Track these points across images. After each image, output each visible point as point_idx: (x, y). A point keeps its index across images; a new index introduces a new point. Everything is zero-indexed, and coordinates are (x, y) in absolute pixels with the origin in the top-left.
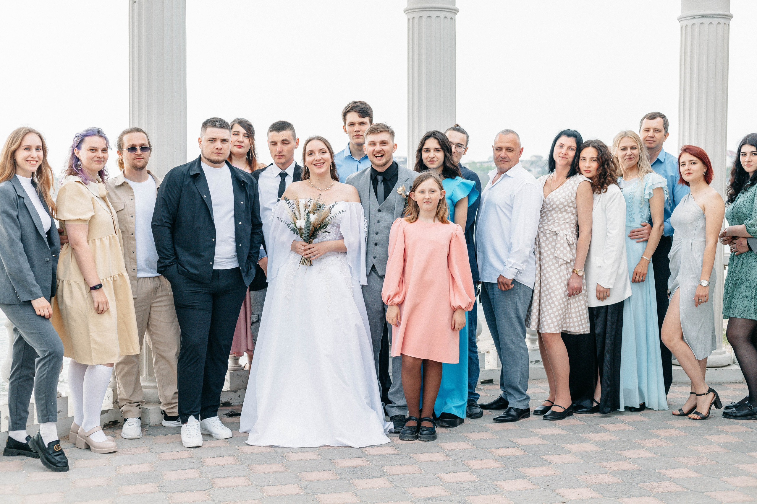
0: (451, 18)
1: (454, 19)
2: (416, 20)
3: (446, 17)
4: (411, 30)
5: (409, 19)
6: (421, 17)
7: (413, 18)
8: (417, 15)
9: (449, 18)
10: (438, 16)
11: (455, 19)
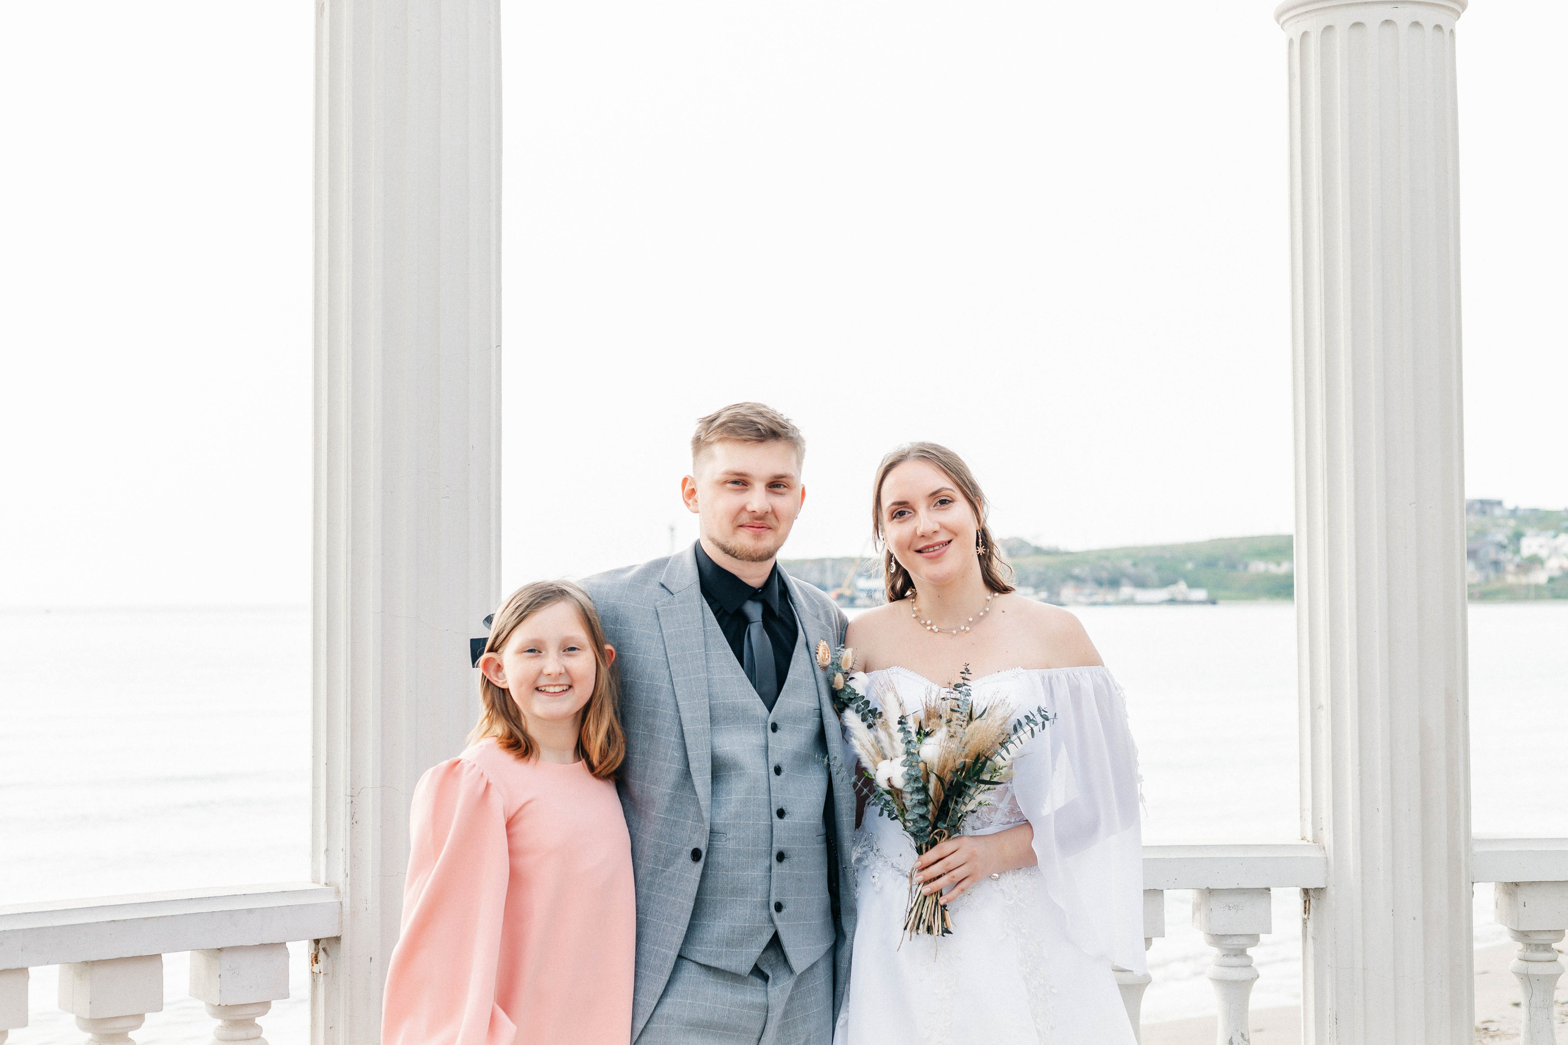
0: (1438, 27)
1: (1447, 30)
2: (1314, 42)
3: (1416, 24)
4: (1299, 76)
5: (1291, 42)
6: (1329, 28)
7: (1305, 34)
8: (1314, 24)
9: (1428, 28)
10: (1387, 22)
11: (1452, 32)
